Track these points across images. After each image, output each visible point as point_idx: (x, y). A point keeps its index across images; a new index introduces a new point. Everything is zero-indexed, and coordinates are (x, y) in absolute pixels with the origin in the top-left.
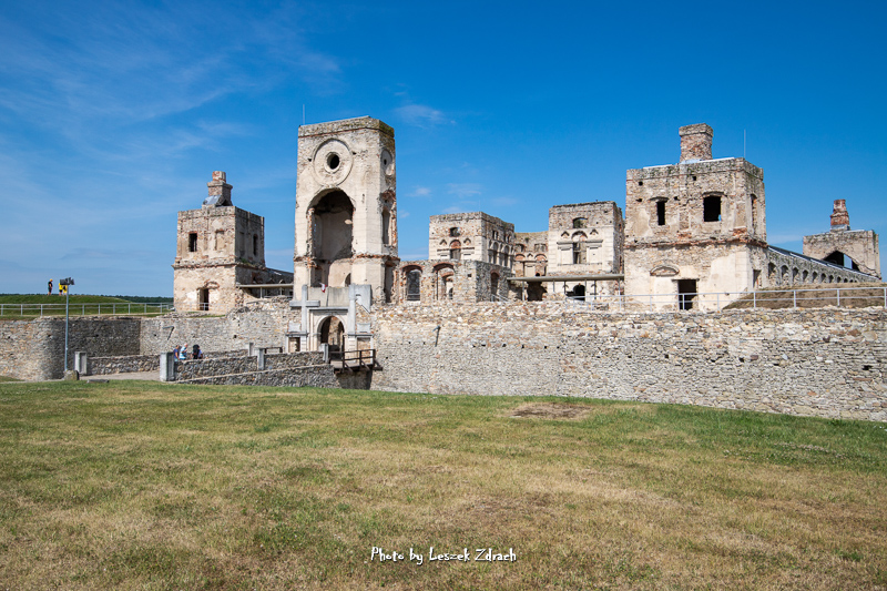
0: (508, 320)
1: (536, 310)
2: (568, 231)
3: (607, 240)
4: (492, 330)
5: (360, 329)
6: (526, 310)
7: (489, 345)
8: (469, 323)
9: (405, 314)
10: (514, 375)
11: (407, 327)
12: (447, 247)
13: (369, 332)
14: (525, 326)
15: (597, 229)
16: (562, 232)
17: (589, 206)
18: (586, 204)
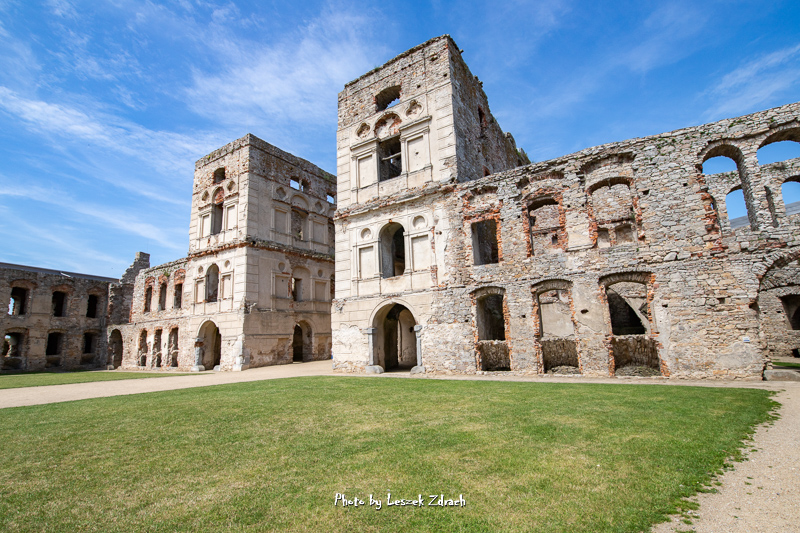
2: (368, 122)
3: (441, 114)
12: (210, 201)
15: (419, 100)
16: (358, 126)
17: (402, 60)
18: (396, 60)
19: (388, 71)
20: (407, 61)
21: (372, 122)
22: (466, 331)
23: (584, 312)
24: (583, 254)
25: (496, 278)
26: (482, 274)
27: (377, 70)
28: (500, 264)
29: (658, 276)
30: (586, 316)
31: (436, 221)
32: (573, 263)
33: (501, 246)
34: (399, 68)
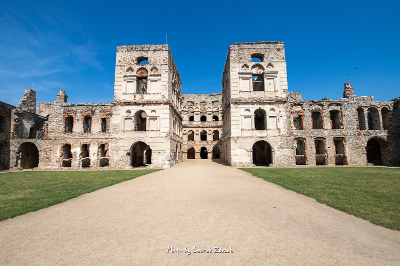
2: (248, 64)
3: (282, 72)
12: (134, 73)
15: (273, 63)
16: (243, 64)
17: (264, 44)
18: (262, 43)
19: (258, 46)
20: (267, 46)
21: (251, 65)
22: (292, 152)
23: (329, 147)
24: (329, 131)
25: (302, 135)
26: (297, 133)
27: (252, 44)
28: (304, 130)
29: (347, 139)
30: (330, 149)
31: (280, 112)
32: (326, 133)
33: (304, 125)
34: (263, 47)
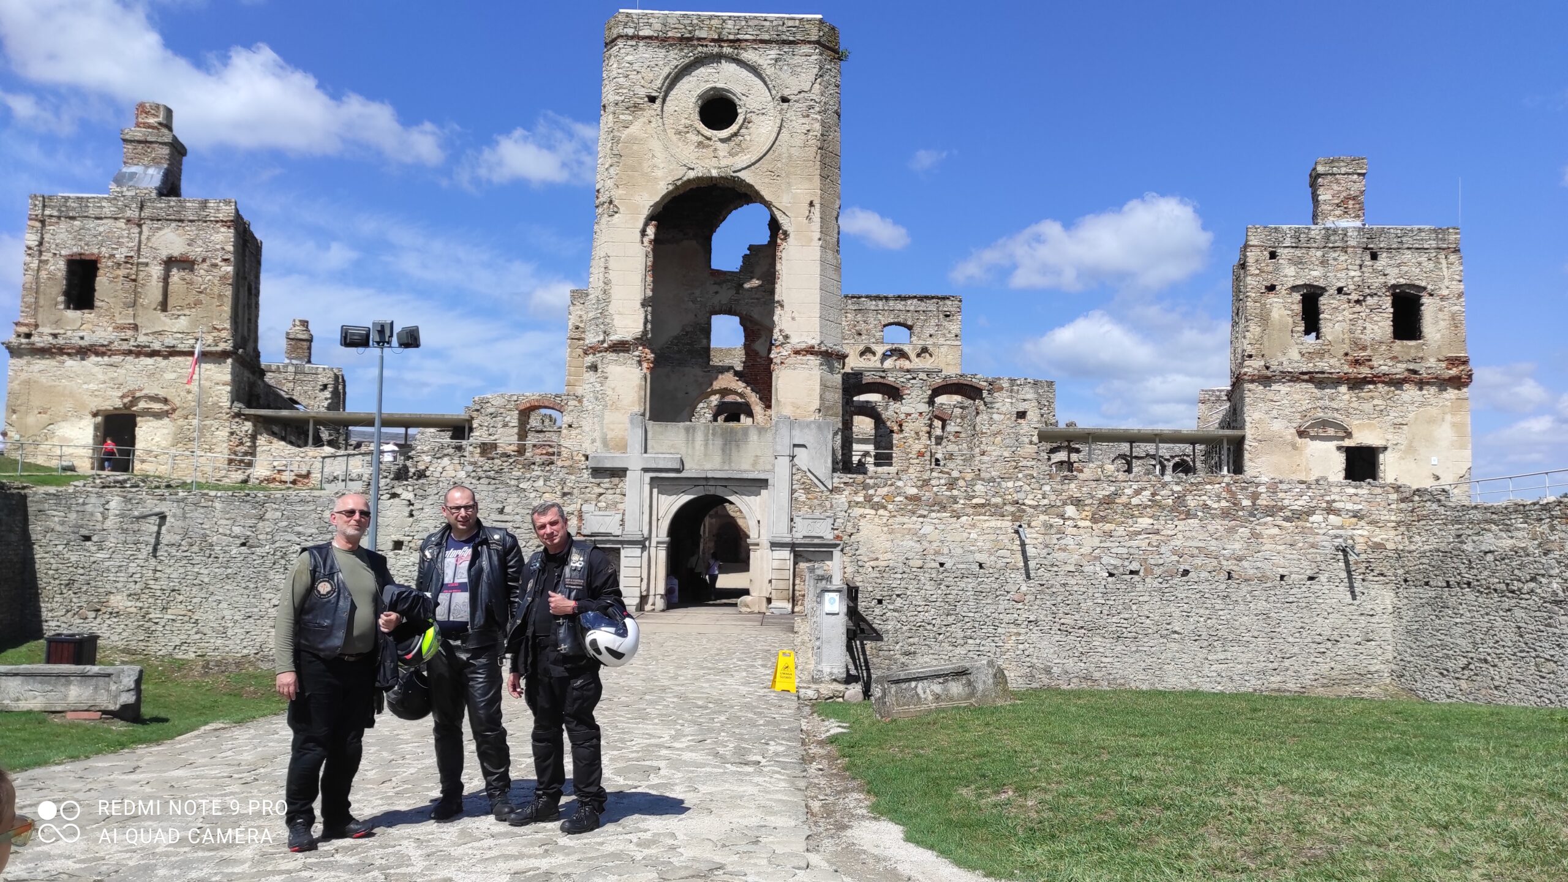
0: (1189, 515)
1: (1255, 497)
2: (874, 347)
4: (1154, 538)
5: (803, 530)
6: (1233, 495)
7: (1149, 571)
8: (1094, 520)
9: (927, 495)
10: (1212, 641)
11: (932, 526)
13: (829, 536)
14: (1231, 530)
15: (931, 349)
16: (861, 347)
17: (915, 301)
18: (910, 298)
19: (900, 305)
20: (922, 306)
21: (880, 350)
27: (887, 298)
34: (912, 308)
